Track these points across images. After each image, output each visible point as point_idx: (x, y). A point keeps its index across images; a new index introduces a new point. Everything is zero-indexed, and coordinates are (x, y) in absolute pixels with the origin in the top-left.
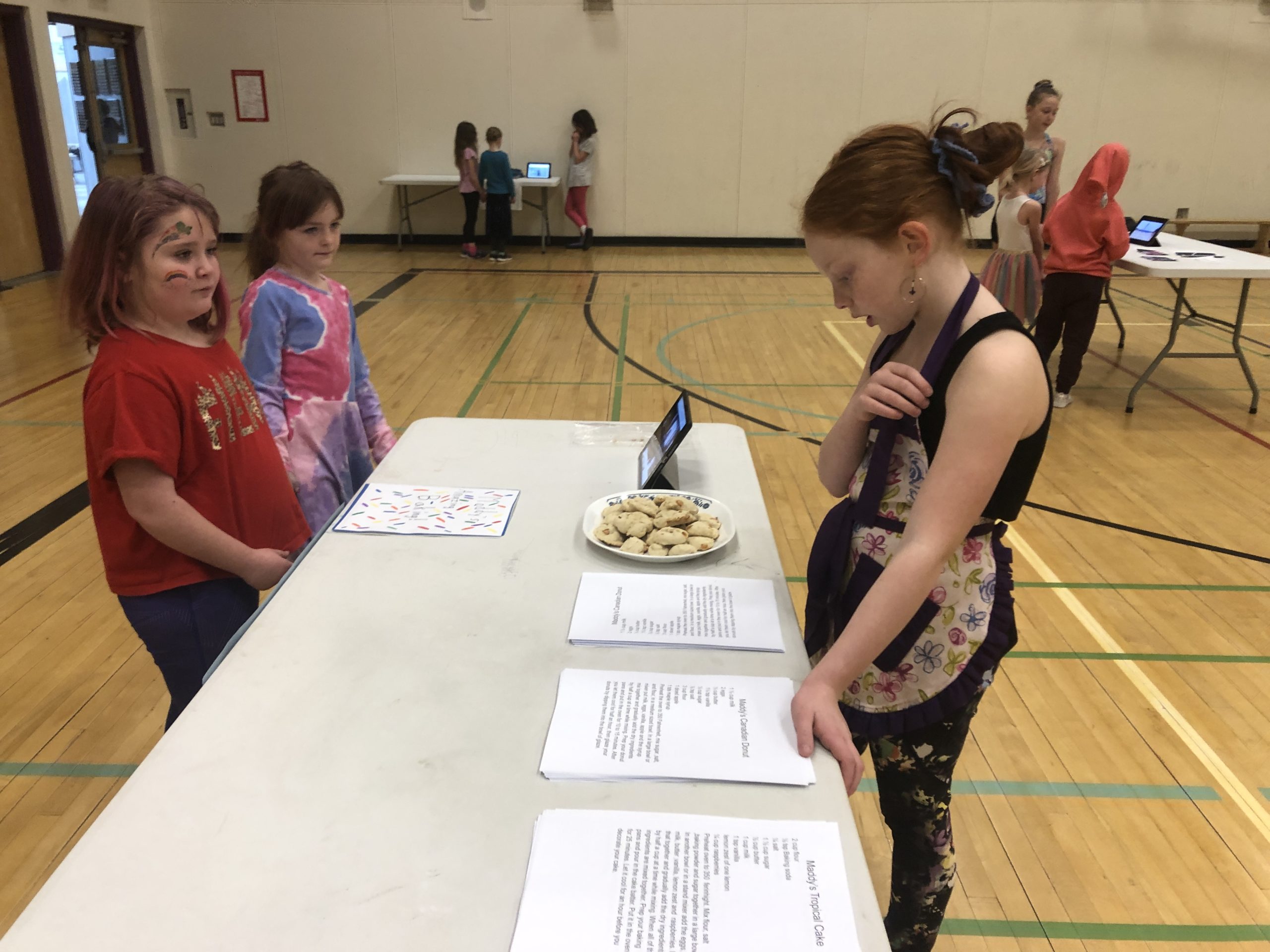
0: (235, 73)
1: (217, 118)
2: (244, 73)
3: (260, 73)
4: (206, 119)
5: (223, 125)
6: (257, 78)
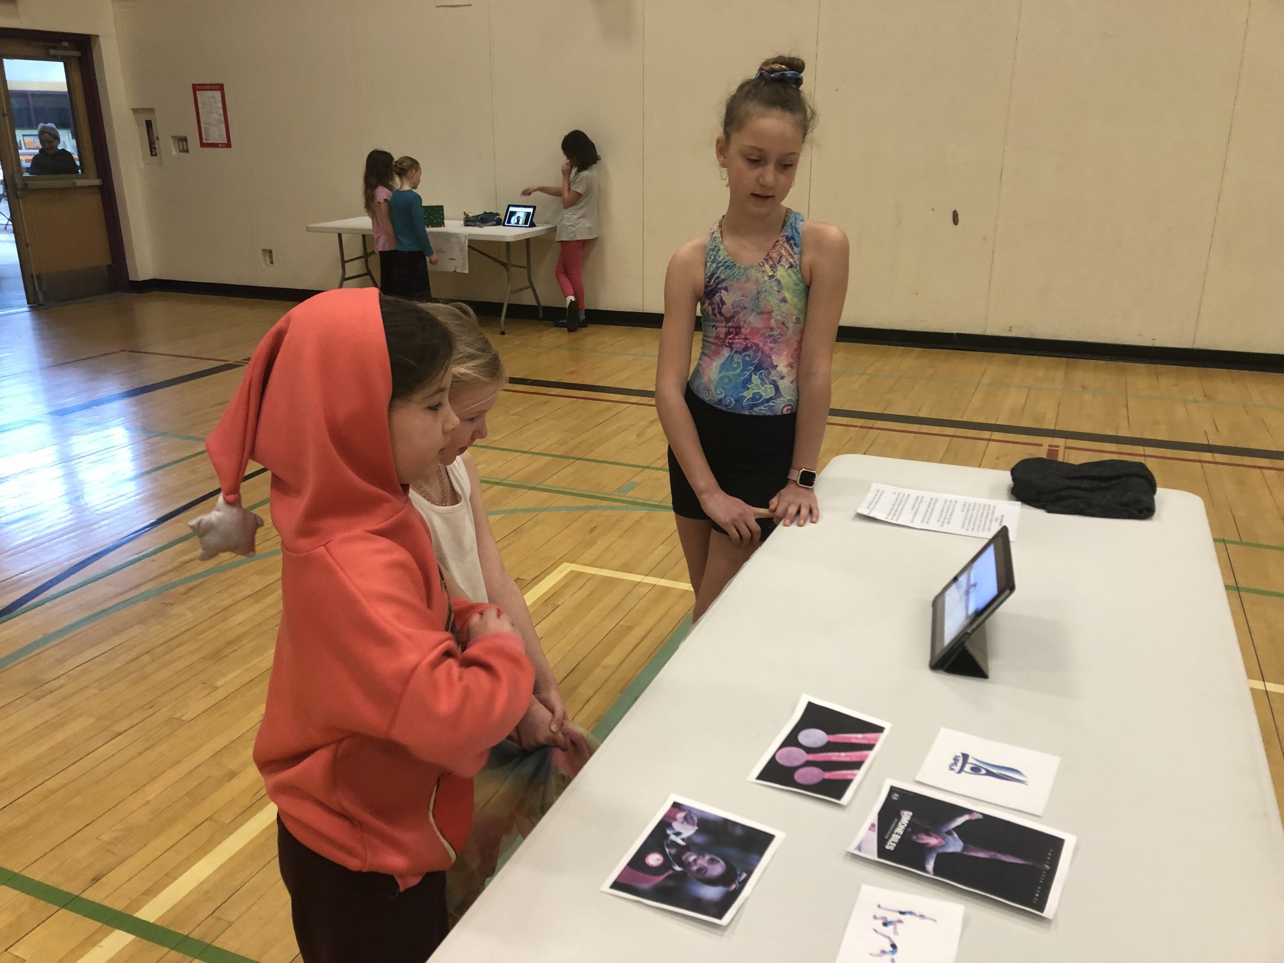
0: (196, 88)
1: (182, 144)
2: (203, 87)
3: (220, 87)
4: (171, 142)
5: (187, 151)
6: (218, 94)
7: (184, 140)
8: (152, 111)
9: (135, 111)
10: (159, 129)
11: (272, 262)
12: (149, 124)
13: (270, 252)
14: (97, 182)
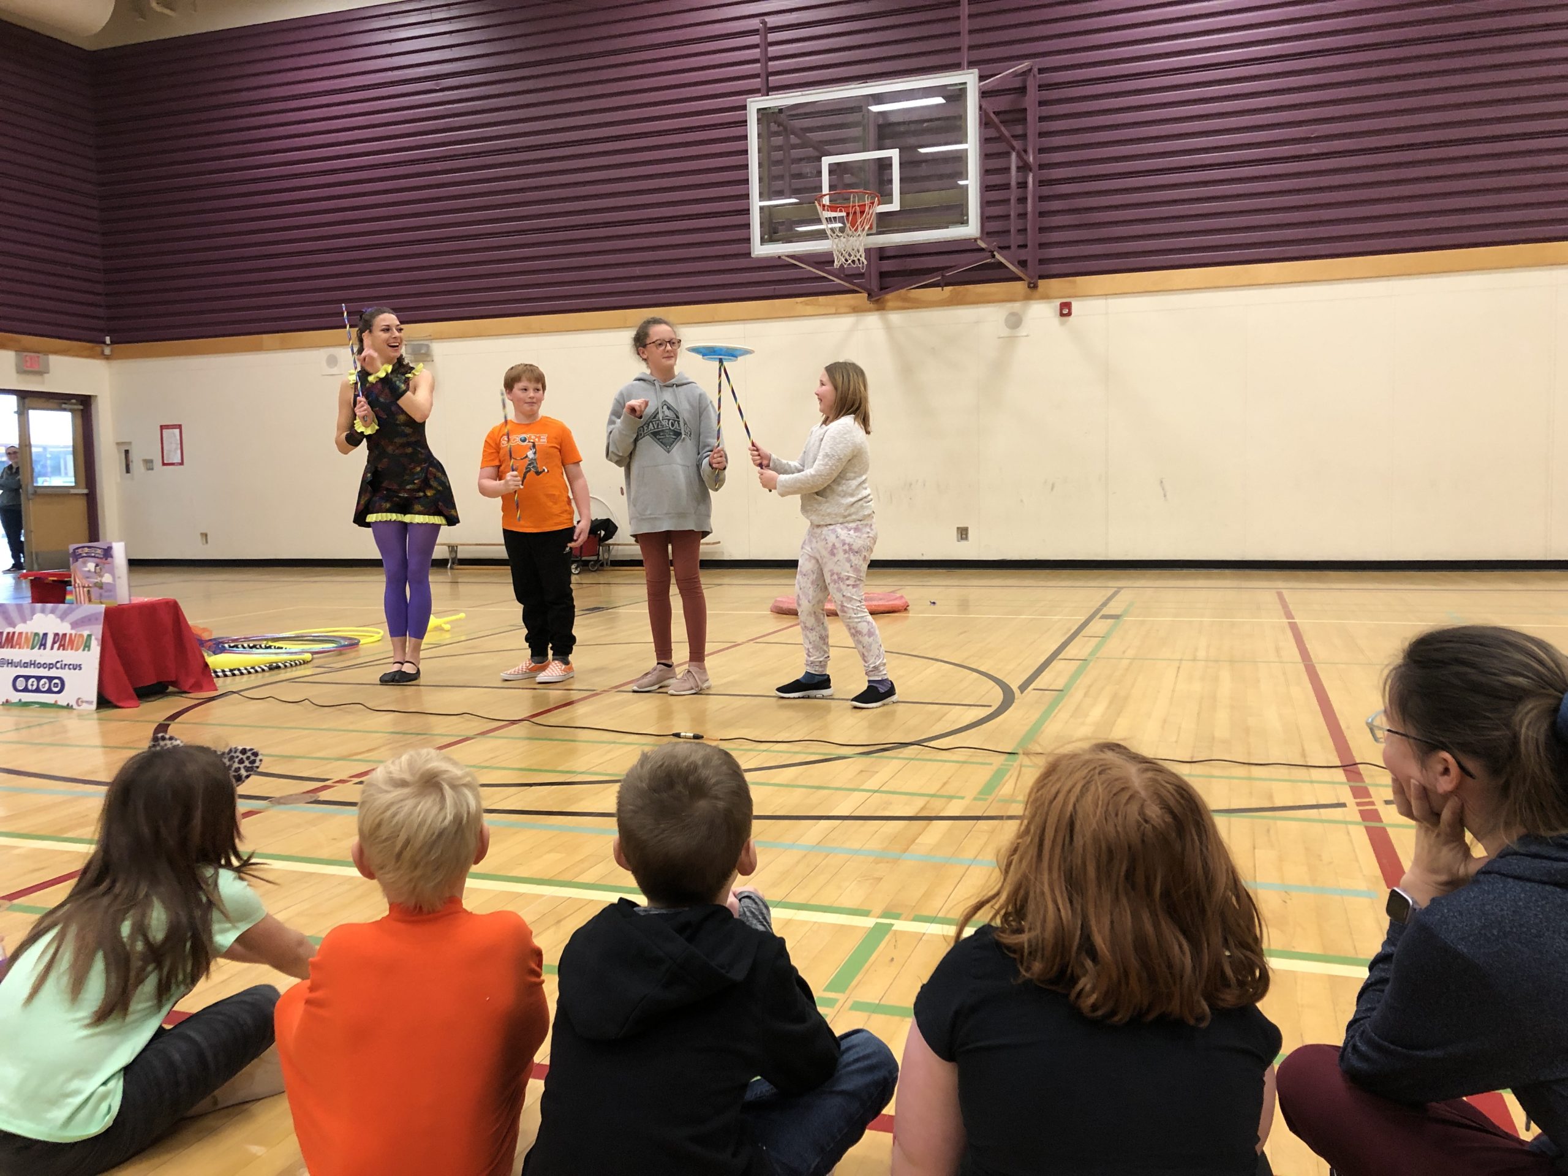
0: (162, 427)
1: (148, 464)
2: (168, 427)
3: (180, 427)
4: (141, 464)
5: (152, 469)
6: (177, 431)
7: (151, 461)
8: (130, 443)
9: (118, 444)
10: (133, 456)
11: (207, 542)
12: (127, 452)
13: (206, 535)
14: (85, 491)
